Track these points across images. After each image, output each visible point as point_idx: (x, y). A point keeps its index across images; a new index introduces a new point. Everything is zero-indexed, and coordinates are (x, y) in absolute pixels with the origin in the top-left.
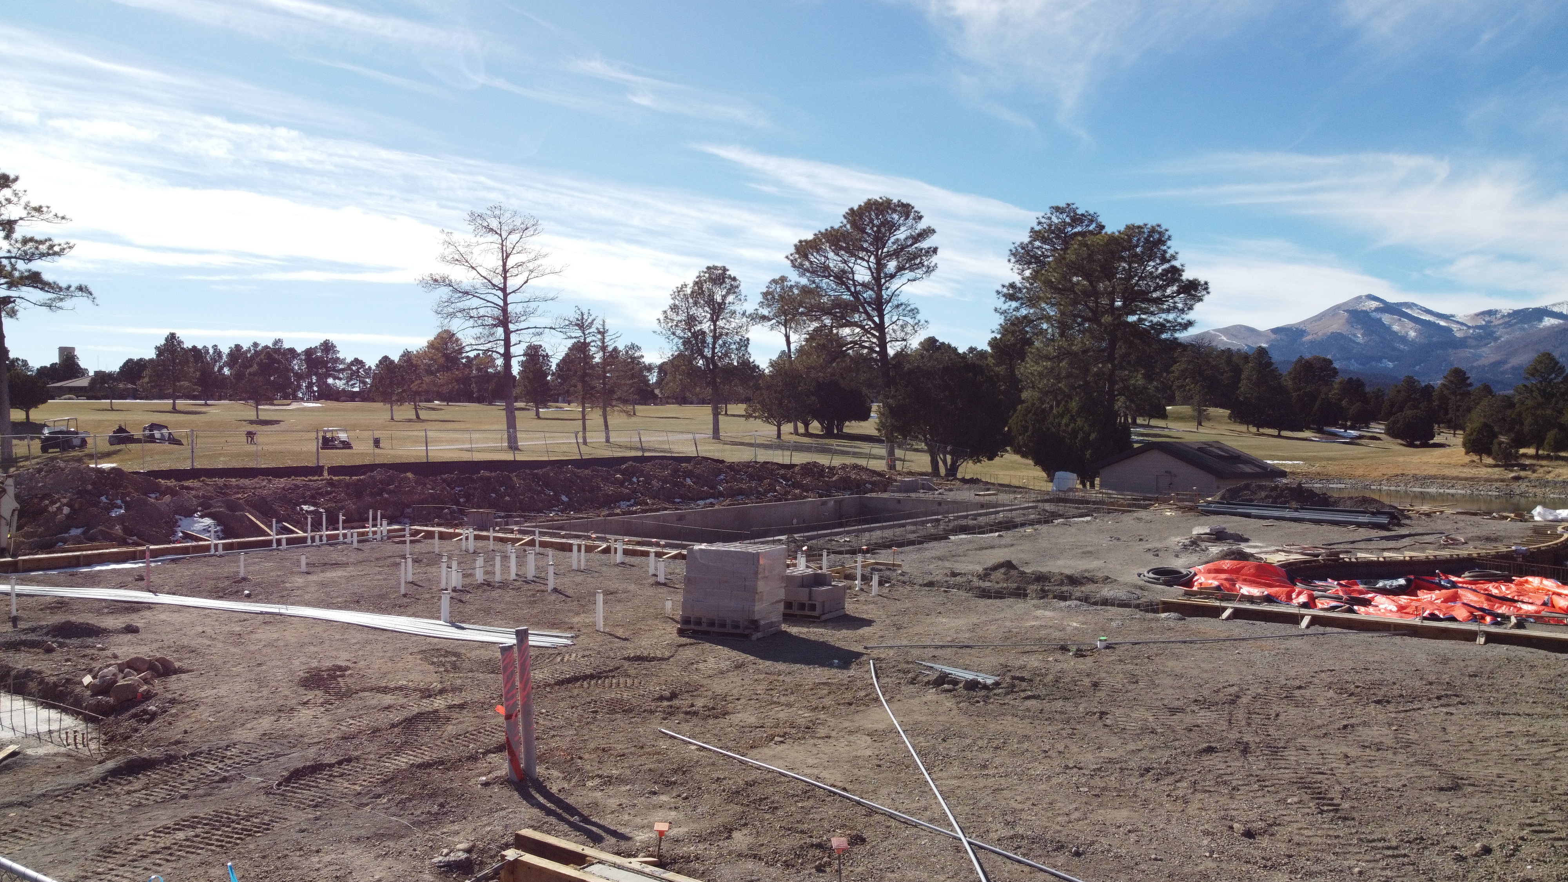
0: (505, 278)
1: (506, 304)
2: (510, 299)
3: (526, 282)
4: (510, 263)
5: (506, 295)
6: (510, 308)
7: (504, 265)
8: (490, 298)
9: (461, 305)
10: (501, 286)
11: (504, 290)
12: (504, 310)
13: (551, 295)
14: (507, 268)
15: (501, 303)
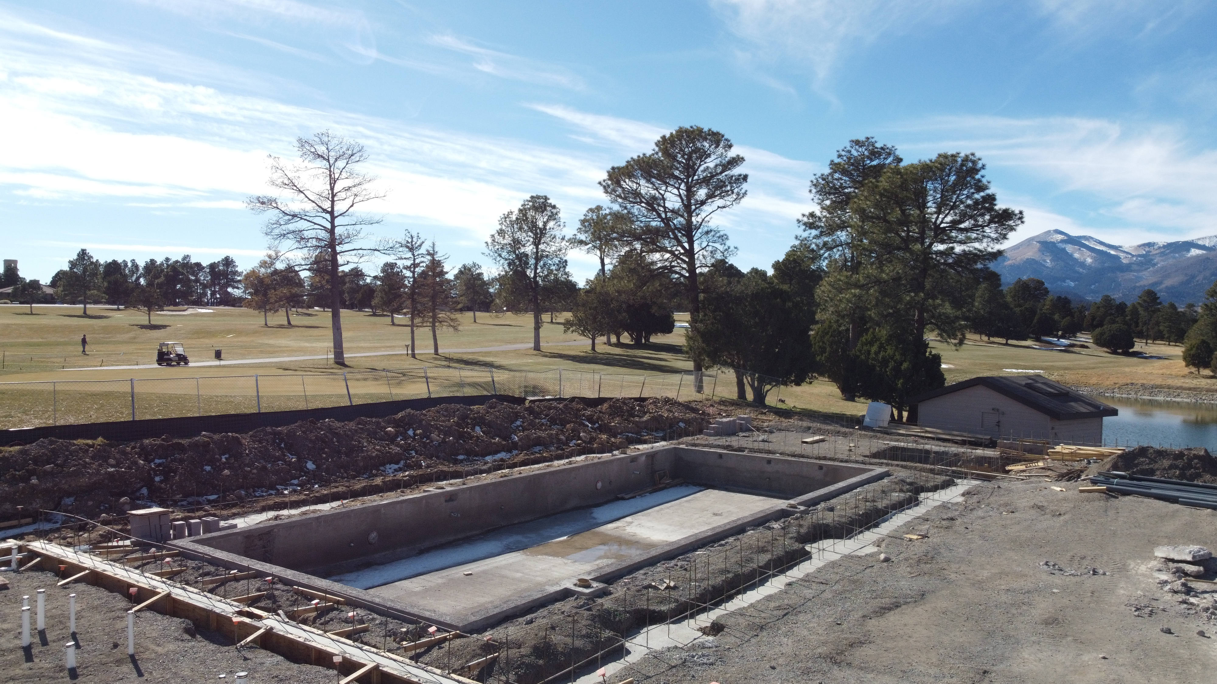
0: (333, 202)
1: (333, 227)
2: (337, 222)
3: (352, 206)
4: (338, 187)
5: (333, 218)
6: (338, 231)
7: (332, 189)
8: (318, 220)
9: (291, 227)
10: (329, 210)
11: (332, 213)
12: (332, 231)
13: (377, 218)
14: (335, 191)
15: (329, 226)
